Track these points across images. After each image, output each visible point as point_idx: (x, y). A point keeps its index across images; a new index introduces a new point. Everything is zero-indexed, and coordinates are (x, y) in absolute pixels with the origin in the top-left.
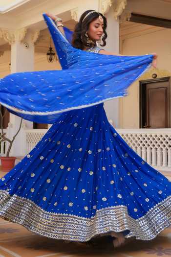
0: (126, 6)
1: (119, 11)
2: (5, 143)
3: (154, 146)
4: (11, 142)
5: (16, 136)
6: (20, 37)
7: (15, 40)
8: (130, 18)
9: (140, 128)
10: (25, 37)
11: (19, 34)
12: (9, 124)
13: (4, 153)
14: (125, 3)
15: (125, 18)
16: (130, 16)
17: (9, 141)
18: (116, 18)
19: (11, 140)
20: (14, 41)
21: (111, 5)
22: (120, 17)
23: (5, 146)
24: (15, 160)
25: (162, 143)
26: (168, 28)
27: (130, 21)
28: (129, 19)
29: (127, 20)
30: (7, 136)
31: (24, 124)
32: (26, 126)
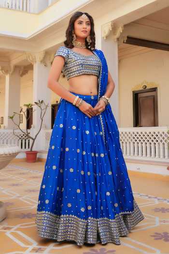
0: (123, 30)
1: (118, 35)
2: (29, 140)
3: (148, 141)
4: (34, 140)
5: (38, 134)
6: (40, 58)
7: (37, 60)
8: (127, 41)
9: (134, 127)
10: (44, 58)
11: (39, 56)
12: (32, 126)
13: (29, 148)
14: (122, 28)
15: (122, 41)
16: (126, 39)
17: (32, 139)
18: (116, 40)
19: (34, 138)
20: (36, 62)
21: (111, 29)
22: (118, 39)
23: (29, 143)
24: (36, 154)
25: (155, 138)
26: (157, 49)
27: (126, 43)
28: (125, 42)
29: (124, 42)
30: (31, 135)
31: (44, 126)
32: (45, 127)
